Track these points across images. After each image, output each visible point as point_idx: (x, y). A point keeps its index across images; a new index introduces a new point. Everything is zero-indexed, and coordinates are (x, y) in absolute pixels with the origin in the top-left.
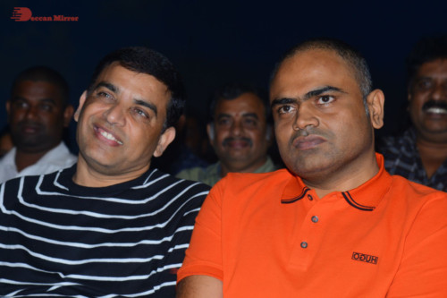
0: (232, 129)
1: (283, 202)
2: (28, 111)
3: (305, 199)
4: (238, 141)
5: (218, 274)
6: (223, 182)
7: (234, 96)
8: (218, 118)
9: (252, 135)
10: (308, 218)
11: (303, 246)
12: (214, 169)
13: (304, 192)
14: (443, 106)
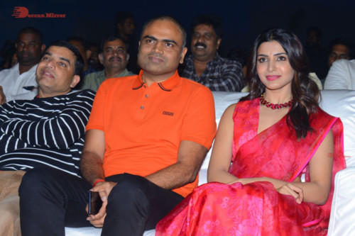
1: (134, 89)
2: (24, 47)
3: (143, 87)
10: (144, 95)
11: (142, 108)
13: (142, 85)
14: (203, 45)
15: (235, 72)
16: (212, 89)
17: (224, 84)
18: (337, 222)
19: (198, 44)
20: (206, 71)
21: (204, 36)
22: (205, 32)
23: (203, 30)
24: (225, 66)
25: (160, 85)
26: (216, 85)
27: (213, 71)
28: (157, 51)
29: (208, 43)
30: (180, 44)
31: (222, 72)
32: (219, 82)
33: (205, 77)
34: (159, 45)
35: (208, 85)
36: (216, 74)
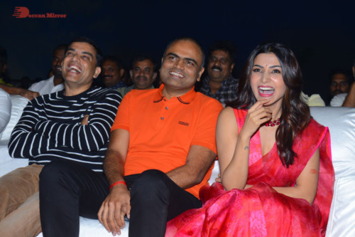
0: (140, 73)
1: (154, 102)
2: (58, 62)
3: (163, 100)
4: (142, 78)
5: (128, 129)
6: (130, 93)
9: (148, 76)
10: (164, 108)
11: (162, 119)
12: (130, 88)
13: (162, 98)
14: (219, 68)
18: (335, 224)
19: (214, 67)
20: (221, 89)
21: (220, 61)
22: (222, 57)
23: (220, 55)
25: (179, 99)
27: (227, 90)
28: (179, 67)
29: (224, 66)
30: (199, 63)
33: (220, 94)
34: (181, 62)
35: (222, 100)
36: (230, 92)
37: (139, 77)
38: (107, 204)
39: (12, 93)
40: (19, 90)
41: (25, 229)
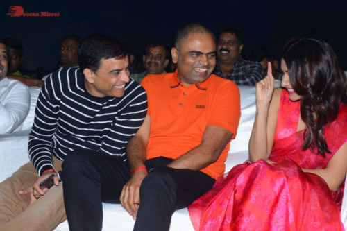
0: (152, 59)
3: (180, 86)
4: (153, 64)
7: (155, 46)
8: (148, 54)
9: (159, 62)
11: (181, 105)
12: (143, 74)
13: (179, 84)
15: (257, 70)
16: (238, 84)
17: (248, 80)
19: (222, 49)
20: (232, 71)
21: (228, 43)
22: (229, 39)
23: (228, 37)
24: (248, 66)
25: (197, 85)
26: (241, 82)
27: (238, 71)
29: (232, 48)
31: (246, 71)
32: (243, 79)
36: (240, 73)
37: (150, 63)
38: (127, 188)
39: (30, 85)
40: (36, 82)
41: (51, 216)
